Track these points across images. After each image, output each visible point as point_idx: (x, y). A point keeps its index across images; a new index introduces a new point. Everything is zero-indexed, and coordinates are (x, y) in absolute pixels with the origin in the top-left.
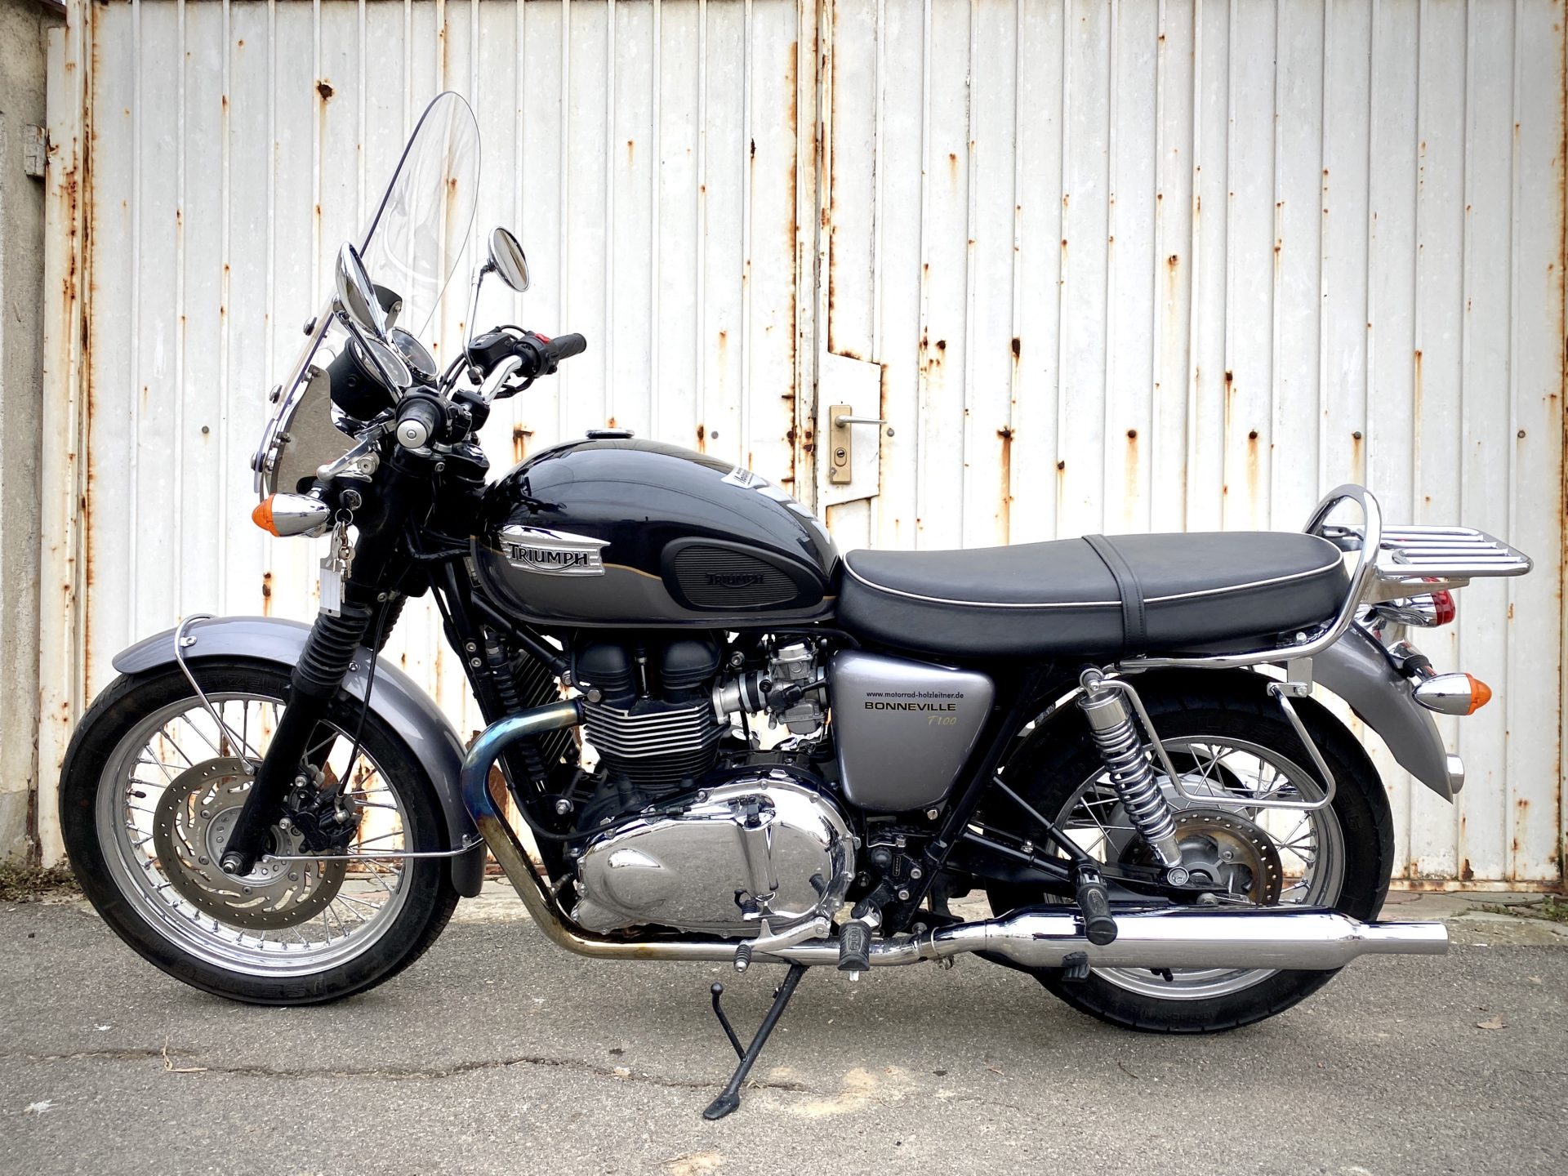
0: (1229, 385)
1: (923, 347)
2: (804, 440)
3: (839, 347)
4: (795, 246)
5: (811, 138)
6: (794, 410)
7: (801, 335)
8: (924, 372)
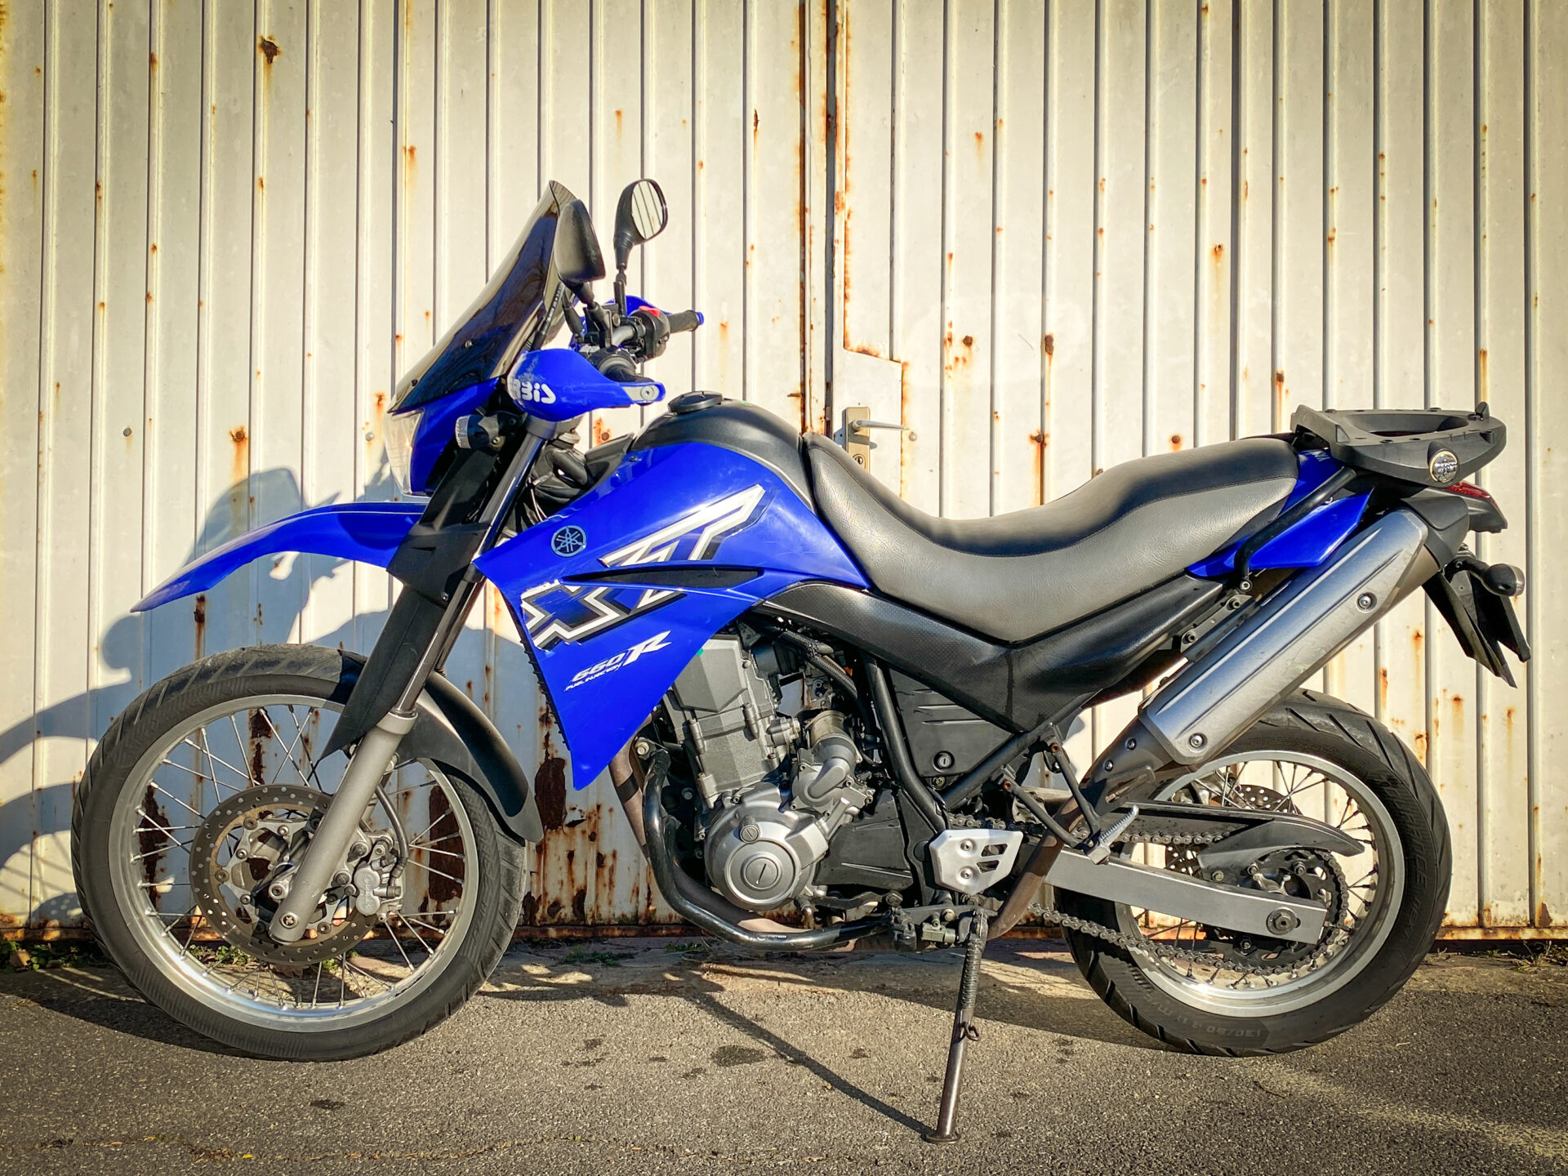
0: (1280, 386)
1: (948, 342)
3: (855, 343)
4: (803, 230)
5: (822, 112)
6: (803, 409)
7: (812, 327)
8: (949, 371)
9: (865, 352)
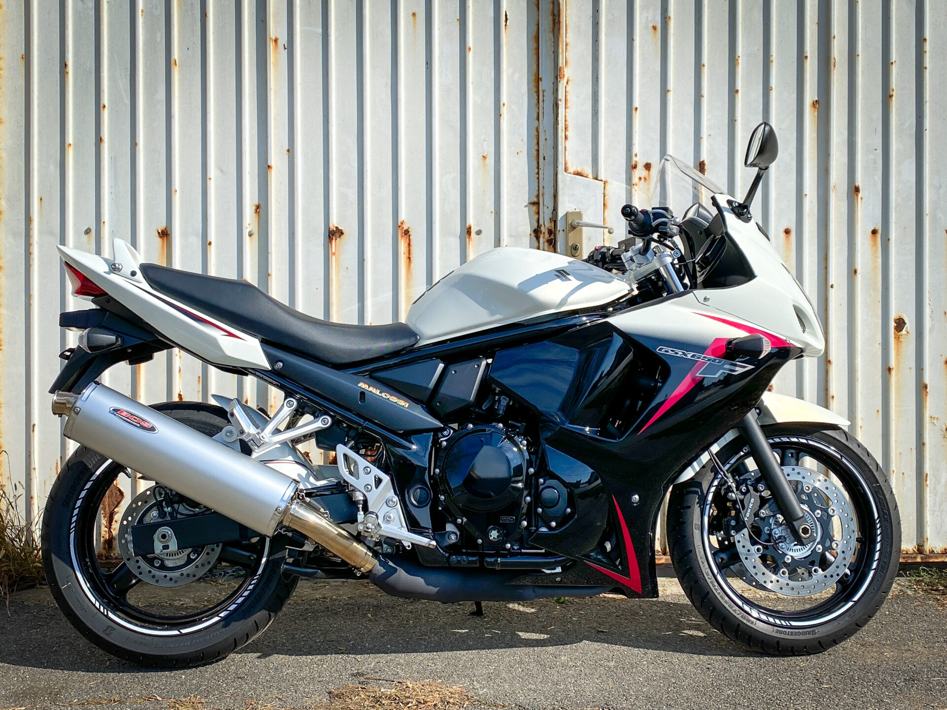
0: (857, 195)
1: (634, 167)
2: (547, 235)
3: (572, 169)
4: (538, 92)
5: (550, 12)
6: (538, 213)
7: (544, 157)
8: (635, 186)
9: (578, 174)
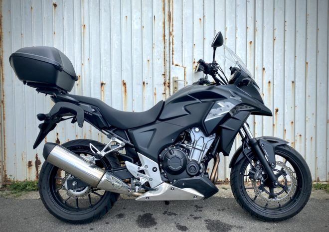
0: (264, 71)
1: (194, 63)
2: (167, 84)
3: (175, 63)
4: (165, 40)
5: (168, 15)
6: (165, 78)
7: (166, 60)
8: (194, 69)
9: (177, 65)
